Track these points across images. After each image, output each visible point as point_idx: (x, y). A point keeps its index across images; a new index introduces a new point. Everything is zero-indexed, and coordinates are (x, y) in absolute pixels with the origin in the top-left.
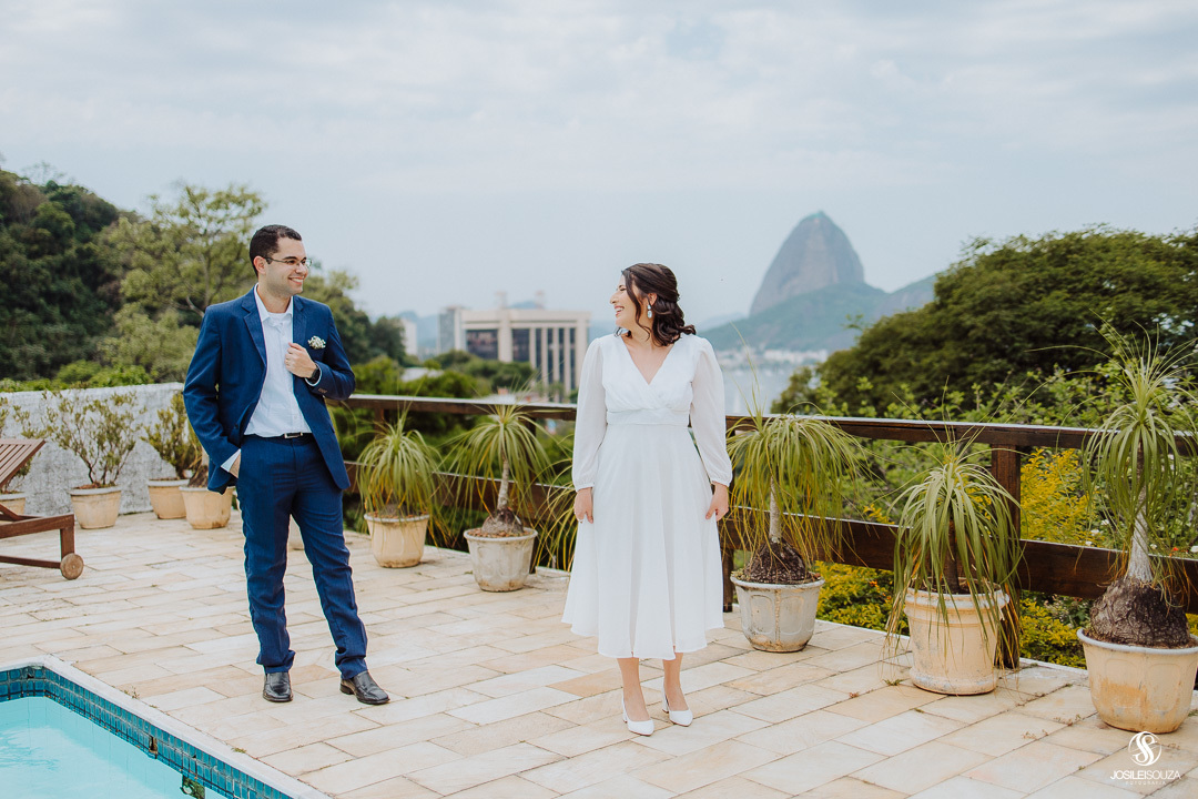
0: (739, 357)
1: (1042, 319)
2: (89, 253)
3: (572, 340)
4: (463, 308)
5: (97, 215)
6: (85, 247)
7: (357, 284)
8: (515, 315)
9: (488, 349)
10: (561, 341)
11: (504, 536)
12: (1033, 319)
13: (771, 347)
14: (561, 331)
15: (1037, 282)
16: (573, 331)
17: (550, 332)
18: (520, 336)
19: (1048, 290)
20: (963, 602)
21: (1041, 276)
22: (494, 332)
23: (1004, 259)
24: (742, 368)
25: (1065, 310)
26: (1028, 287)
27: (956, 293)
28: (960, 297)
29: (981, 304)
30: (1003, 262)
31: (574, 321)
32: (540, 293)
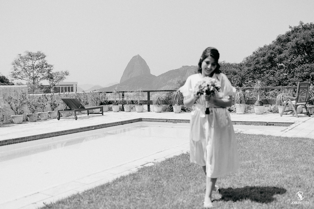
3: (72, 89)
10: (69, 91)
17: (66, 88)
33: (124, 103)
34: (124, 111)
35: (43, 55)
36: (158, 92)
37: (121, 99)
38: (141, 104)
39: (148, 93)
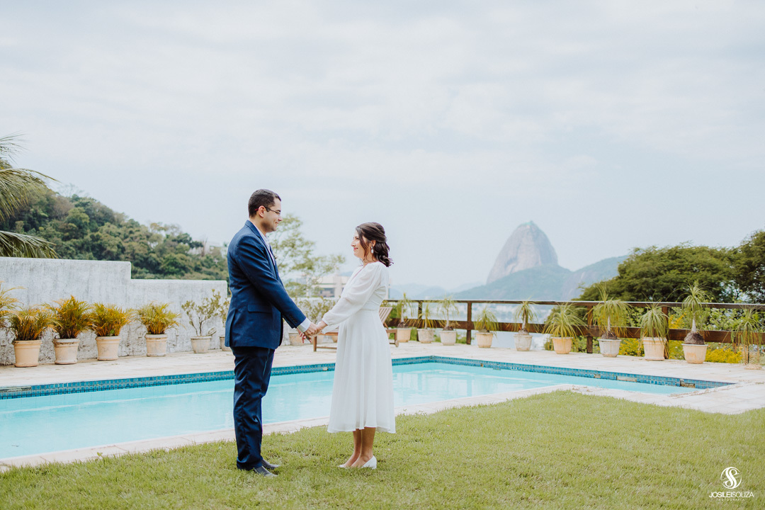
1: (668, 282)
2: (97, 238)
5: (102, 215)
6: (95, 234)
12: (664, 282)
15: (664, 266)
19: (669, 270)
21: (667, 264)
22: (332, 290)
23: (648, 257)
25: (678, 278)
26: (660, 269)
27: (627, 271)
28: (629, 272)
29: (639, 275)
30: (648, 258)
33: (420, 324)
34: (418, 340)
35: (297, 221)
36: (485, 304)
37: (416, 317)
38: (451, 328)
39: (469, 305)
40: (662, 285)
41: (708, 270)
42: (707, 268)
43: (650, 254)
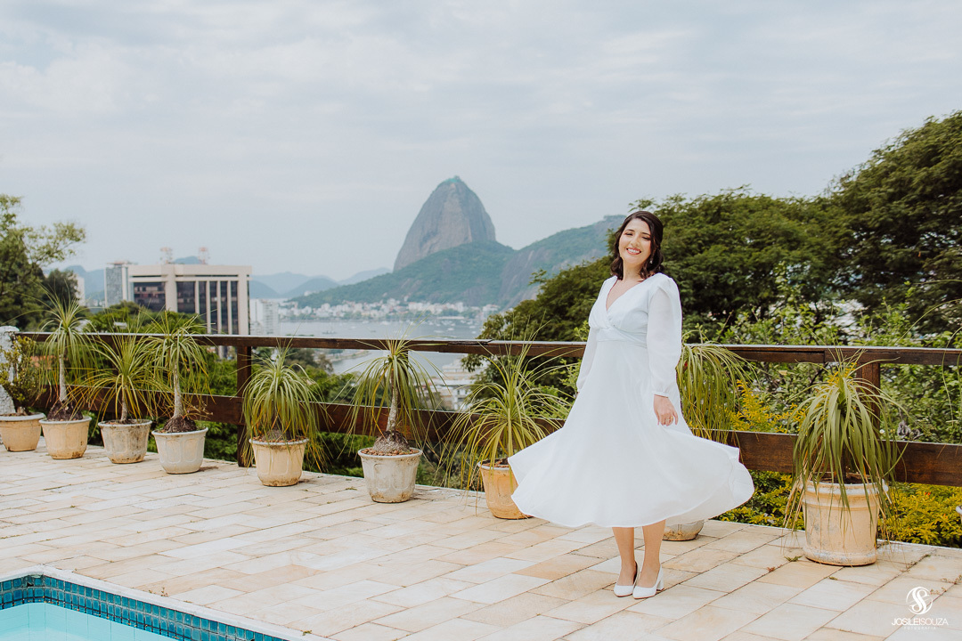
0: (386, 309)
3: (235, 293)
4: (129, 263)
7: (84, 237)
8: (180, 270)
9: (157, 301)
10: (224, 294)
11: (398, 454)
12: (699, 269)
13: (414, 299)
14: (224, 284)
15: (697, 236)
16: (235, 284)
17: (214, 285)
18: (184, 289)
19: (708, 243)
20: (854, 490)
21: (700, 232)
22: (160, 286)
24: (388, 318)
25: (724, 260)
26: (690, 241)
31: (236, 276)
32: (203, 250)
40: (695, 275)
41: (781, 243)
42: (781, 238)
43: (671, 212)
